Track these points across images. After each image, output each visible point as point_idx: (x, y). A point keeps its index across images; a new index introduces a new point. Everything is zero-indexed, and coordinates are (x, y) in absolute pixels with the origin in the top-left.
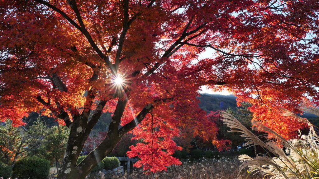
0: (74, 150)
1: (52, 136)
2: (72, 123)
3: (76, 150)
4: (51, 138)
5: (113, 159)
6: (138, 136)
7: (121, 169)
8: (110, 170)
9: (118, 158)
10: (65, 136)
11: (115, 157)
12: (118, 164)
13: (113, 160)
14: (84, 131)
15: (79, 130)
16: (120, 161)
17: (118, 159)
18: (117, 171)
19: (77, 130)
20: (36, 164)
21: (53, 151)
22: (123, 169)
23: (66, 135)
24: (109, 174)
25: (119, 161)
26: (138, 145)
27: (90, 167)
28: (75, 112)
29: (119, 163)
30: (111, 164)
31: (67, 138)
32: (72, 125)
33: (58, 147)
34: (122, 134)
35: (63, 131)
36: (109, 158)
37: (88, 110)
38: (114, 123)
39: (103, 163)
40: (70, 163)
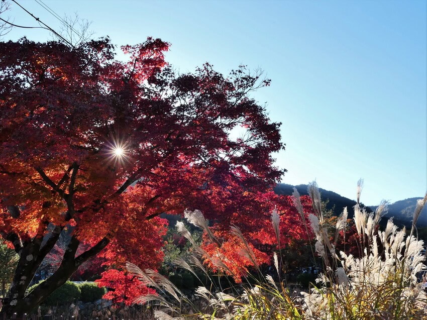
0: (22, 280)
2: (22, 248)
3: (25, 281)
7: (107, 301)
8: (91, 303)
13: (96, 287)
14: (36, 260)
15: (30, 258)
18: (100, 304)
19: (27, 258)
24: (88, 308)
25: (105, 289)
26: (111, 271)
27: (40, 299)
28: (26, 237)
30: (91, 293)
32: (21, 251)
34: (79, 263)
36: (89, 283)
37: (40, 237)
38: (69, 251)
39: (79, 292)
40: (17, 294)
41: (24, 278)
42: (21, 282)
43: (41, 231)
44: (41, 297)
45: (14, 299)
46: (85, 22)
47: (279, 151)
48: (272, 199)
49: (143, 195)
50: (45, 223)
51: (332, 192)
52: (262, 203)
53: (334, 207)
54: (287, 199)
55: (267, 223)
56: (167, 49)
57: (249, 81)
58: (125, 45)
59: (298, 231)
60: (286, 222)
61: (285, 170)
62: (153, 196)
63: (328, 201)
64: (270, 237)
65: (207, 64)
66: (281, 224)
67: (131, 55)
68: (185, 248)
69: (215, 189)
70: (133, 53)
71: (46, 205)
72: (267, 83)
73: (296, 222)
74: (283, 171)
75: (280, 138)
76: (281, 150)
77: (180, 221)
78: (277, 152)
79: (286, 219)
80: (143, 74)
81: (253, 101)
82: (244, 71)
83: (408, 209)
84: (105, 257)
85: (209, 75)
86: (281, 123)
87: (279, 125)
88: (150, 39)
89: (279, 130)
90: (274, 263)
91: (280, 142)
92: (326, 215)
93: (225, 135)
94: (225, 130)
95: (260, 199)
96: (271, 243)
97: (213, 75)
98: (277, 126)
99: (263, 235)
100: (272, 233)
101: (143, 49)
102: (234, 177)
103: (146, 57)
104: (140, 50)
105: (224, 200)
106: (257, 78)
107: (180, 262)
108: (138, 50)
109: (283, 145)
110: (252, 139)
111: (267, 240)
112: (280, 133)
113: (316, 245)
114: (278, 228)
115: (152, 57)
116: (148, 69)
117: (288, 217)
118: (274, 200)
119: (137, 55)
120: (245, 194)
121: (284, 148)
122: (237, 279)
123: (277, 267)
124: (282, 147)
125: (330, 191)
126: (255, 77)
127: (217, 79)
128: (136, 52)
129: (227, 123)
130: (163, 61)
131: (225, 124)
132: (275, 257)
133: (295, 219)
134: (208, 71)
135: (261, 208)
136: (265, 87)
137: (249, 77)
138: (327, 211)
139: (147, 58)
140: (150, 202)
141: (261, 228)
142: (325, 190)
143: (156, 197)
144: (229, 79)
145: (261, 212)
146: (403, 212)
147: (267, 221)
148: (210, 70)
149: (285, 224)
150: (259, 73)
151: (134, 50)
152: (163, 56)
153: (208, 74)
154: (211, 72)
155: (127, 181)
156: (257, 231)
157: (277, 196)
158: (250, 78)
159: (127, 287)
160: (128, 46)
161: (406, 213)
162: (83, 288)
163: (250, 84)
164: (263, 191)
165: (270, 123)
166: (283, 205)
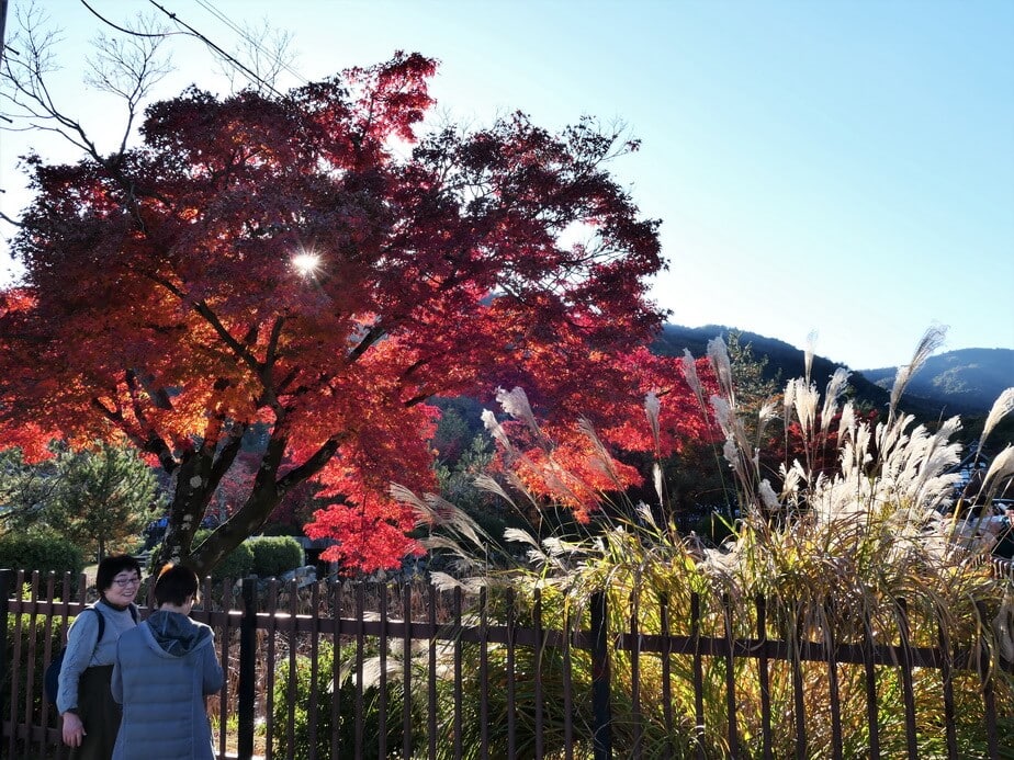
0: (187, 522)
1: (86, 471)
3: (190, 522)
4: (84, 477)
5: (283, 543)
6: (332, 488)
7: (307, 576)
9: (301, 542)
10: (126, 470)
11: (289, 538)
12: (299, 558)
13: (282, 547)
14: (206, 485)
15: (196, 482)
16: (306, 551)
17: (298, 544)
20: (40, 554)
21: (91, 517)
22: (313, 575)
23: (130, 467)
25: (301, 550)
26: (333, 509)
29: (303, 556)
30: (274, 558)
31: (133, 478)
33: (104, 504)
34: (283, 491)
35: (122, 455)
36: (269, 539)
39: (248, 556)
40: (179, 547)
41: (188, 517)
42: (184, 526)
43: (213, 432)
44: (222, 552)
45: (175, 555)
46: (281, 35)
47: (658, 272)
48: (645, 366)
49: (394, 360)
50: (218, 417)
51: (776, 340)
52: (625, 374)
53: (780, 373)
54: (673, 363)
55: (636, 411)
56: (432, 73)
57: (599, 144)
58: (351, 67)
59: (695, 424)
60: (672, 407)
61: (669, 312)
62: (411, 363)
63: (767, 361)
64: (642, 439)
65: (519, 113)
66: (663, 411)
67: (363, 86)
68: (458, 467)
69: (537, 351)
70: (365, 81)
71: (221, 385)
72: (634, 146)
73: (690, 407)
74: (665, 313)
75: (658, 250)
76: (661, 272)
77: (488, 410)
78: (653, 275)
79: (671, 402)
80: (386, 122)
81: (606, 176)
82: (589, 126)
83: (948, 376)
84: (319, 482)
85: (522, 133)
86: (661, 221)
87: (657, 224)
88: (400, 54)
89: (656, 234)
90: (653, 484)
91: (659, 255)
92: (761, 392)
93: (549, 240)
94: (550, 231)
95: (621, 366)
96: (644, 449)
97: (529, 132)
98: (654, 226)
99: (626, 433)
100: (645, 431)
101: (387, 73)
102: (574, 328)
103: (391, 88)
104: (380, 76)
105: (556, 370)
106: (615, 137)
107: (486, 481)
108: (375, 75)
109: (665, 261)
110: (605, 251)
111: (636, 443)
112: (659, 239)
113: (725, 447)
114: (656, 421)
115: (405, 90)
116: (397, 113)
117: (675, 398)
118: (649, 366)
119: (374, 86)
120: (595, 356)
121: (667, 267)
122: (580, 515)
123: (659, 492)
124: (663, 266)
125: (772, 339)
126: (609, 137)
127: (538, 138)
128: (372, 80)
129: (554, 220)
130: (428, 98)
131: (550, 221)
132: (658, 474)
133: (689, 401)
134: (520, 125)
135: (625, 384)
136: (630, 153)
137: (599, 136)
138: (764, 384)
139: (394, 90)
140: (408, 375)
141: (625, 420)
142: (761, 337)
143: (420, 363)
144: (560, 136)
145: (624, 391)
146: (937, 381)
147: (636, 407)
148: (524, 124)
149: (669, 411)
150: (618, 128)
151: (366, 76)
152: (425, 87)
153: (521, 130)
154: (526, 128)
155: (369, 335)
156: (618, 426)
157: (654, 358)
158: (602, 140)
159: (365, 537)
160: (355, 68)
161: (944, 383)
162: (257, 549)
163: (602, 150)
164: (627, 352)
165: (639, 218)
166: (666, 377)
